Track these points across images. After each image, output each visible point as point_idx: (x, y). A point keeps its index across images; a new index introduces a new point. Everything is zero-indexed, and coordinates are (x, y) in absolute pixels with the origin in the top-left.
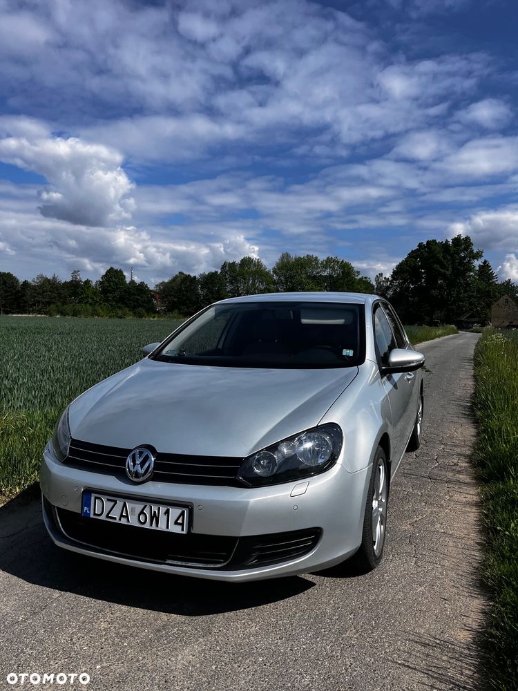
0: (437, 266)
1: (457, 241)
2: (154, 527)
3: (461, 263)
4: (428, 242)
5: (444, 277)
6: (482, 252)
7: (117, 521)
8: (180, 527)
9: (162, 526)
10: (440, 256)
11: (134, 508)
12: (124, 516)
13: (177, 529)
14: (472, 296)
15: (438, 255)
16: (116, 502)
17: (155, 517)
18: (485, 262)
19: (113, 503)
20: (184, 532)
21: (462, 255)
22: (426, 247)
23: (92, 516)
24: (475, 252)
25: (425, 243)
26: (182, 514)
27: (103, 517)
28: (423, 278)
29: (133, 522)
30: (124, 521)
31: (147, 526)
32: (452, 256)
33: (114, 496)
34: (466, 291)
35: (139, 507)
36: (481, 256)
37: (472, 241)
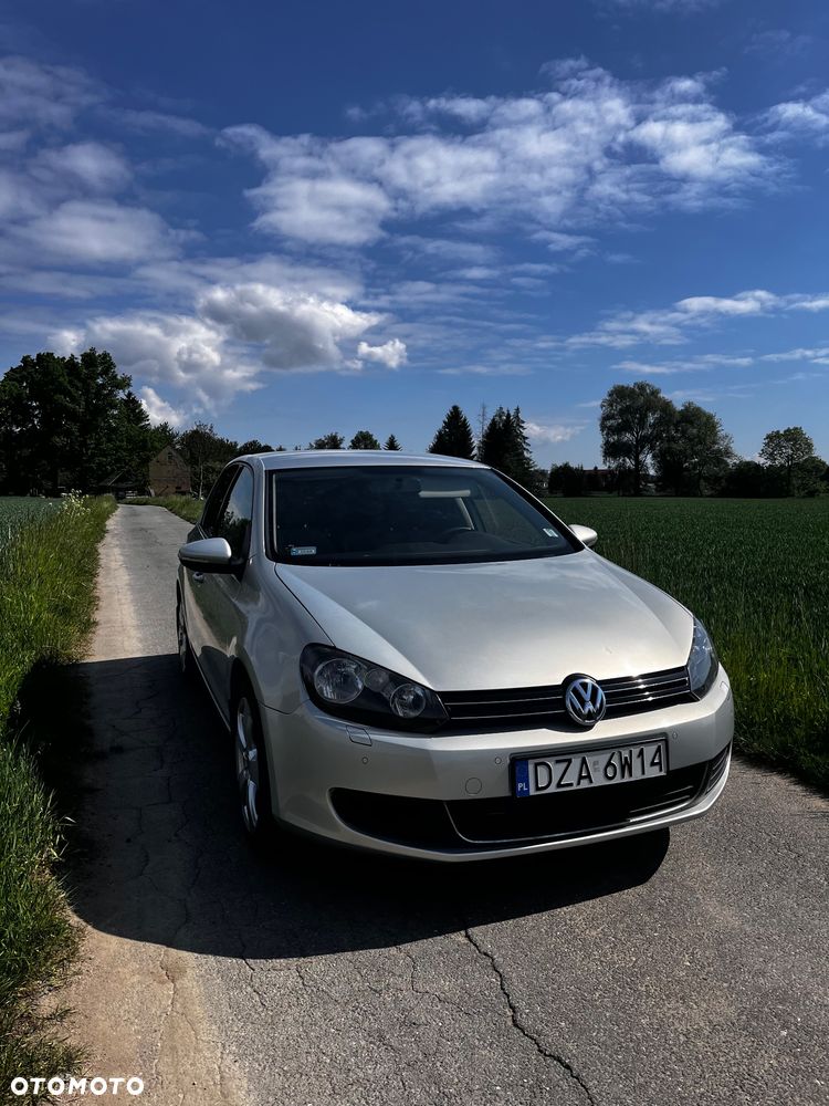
0: (60, 397)
1: (89, 358)
2: (627, 779)
3: (98, 395)
4: (39, 355)
5: (72, 416)
6: (130, 379)
7: (574, 787)
8: (657, 768)
9: (637, 775)
10: (64, 380)
11: (597, 762)
12: (585, 777)
13: (653, 772)
14: (120, 447)
15: (61, 379)
16: (570, 761)
17: (626, 765)
18: (130, 394)
19: (565, 765)
20: (663, 774)
21: (100, 381)
22: (35, 364)
23: (532, 792)
24: (119, 377)
25: (34, 357)
26: (659, 750)
27: (552, 789)
28: (36, 416)
29: (599, 780)
30: (585, 784)
31: (618, 780)
32: (83, 381)
33: (563, 754)
34: (109, 440)
35: (603, 758)
36: (129, 385)
37: (114, 360)
